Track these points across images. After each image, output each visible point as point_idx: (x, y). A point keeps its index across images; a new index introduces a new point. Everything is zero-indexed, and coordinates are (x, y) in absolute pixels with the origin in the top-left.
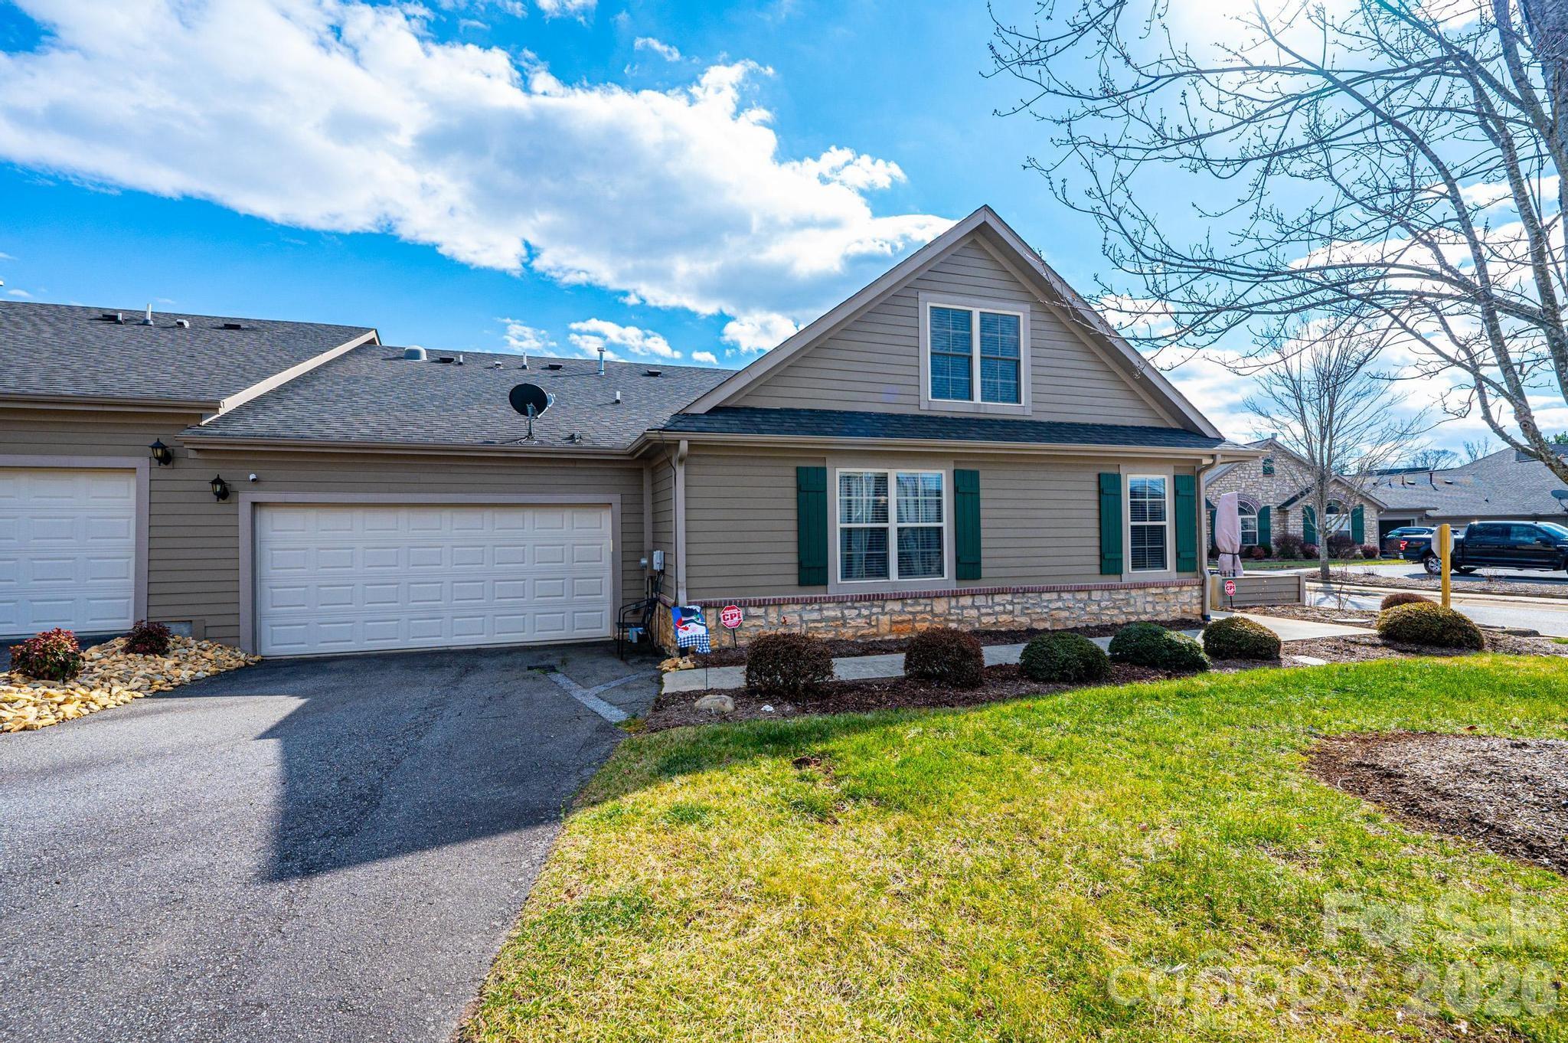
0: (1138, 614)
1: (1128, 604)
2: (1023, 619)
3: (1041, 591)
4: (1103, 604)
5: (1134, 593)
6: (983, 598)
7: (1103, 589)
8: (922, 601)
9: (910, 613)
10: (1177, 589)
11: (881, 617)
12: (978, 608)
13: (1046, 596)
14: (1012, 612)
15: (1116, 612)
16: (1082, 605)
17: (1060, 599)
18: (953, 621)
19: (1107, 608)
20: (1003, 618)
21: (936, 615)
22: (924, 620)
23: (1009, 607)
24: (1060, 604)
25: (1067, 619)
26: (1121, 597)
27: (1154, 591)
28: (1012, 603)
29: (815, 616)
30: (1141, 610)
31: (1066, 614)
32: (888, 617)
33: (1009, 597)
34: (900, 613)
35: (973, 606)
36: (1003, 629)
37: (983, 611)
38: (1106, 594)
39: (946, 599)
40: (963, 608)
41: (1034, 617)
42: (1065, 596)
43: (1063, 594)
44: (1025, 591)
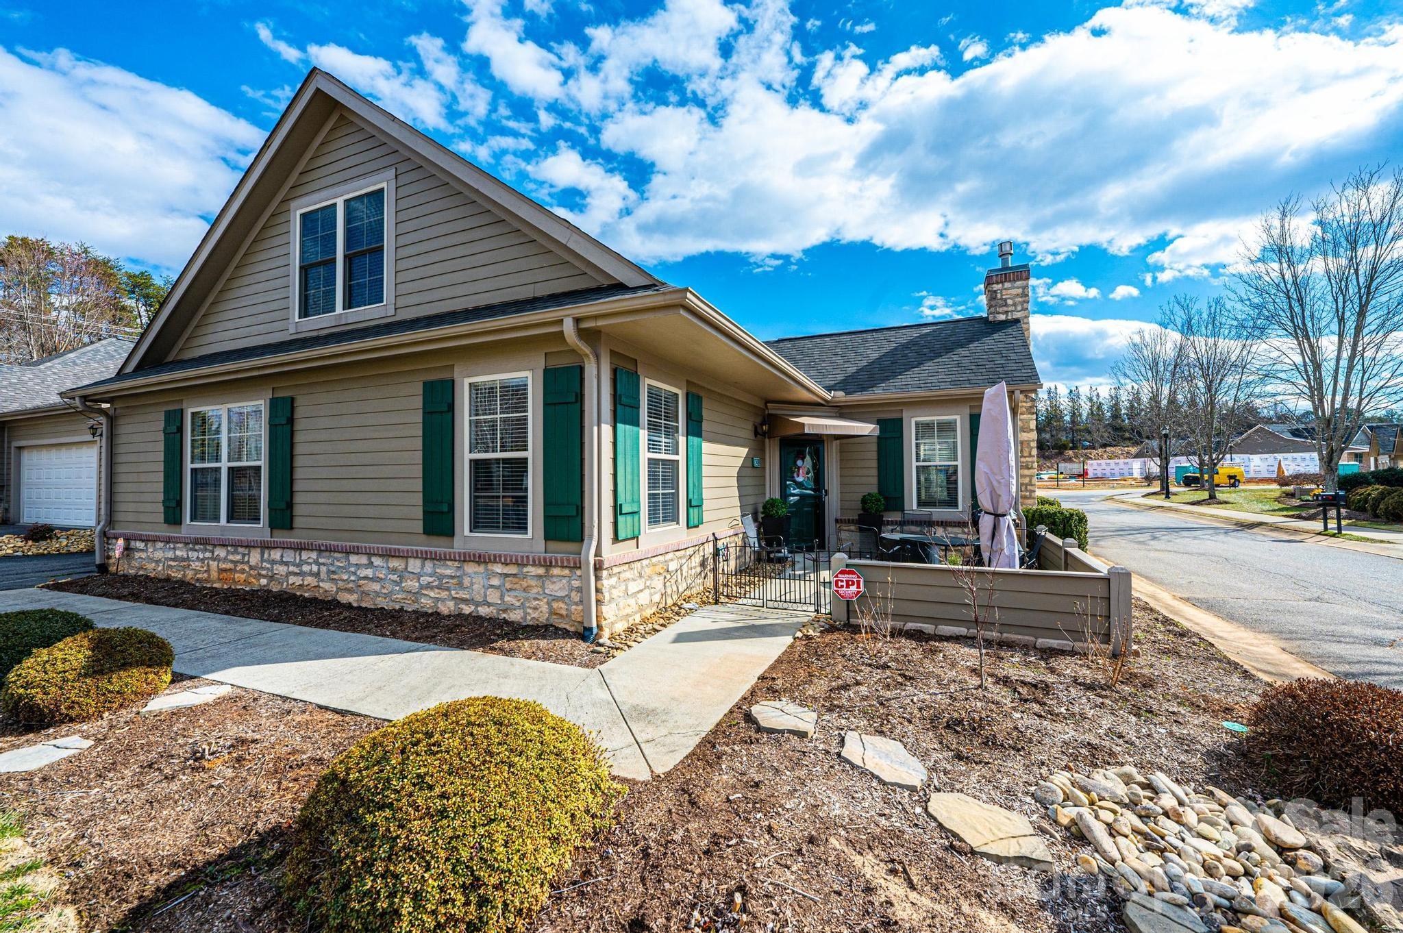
0: (477, 604)
1: (460, 585)
2: (326, 586)
3: (348, 552)
4: (425, 580)
5: (470, 568)
6: (291, 553)
7: (425, 557)
8: (240, 550)
9: (232, 561)
10: (541, 571)
11: (211, 562)
12: (287, 564)
13: (354, 559)
14: (317, 575)
15: (444, 594)
16: (395, 577)
17: (370, 565)
18: (264, 576)
19: (429, 586)
20: (309, 580)
21: (251, 568)
22: (243, 572)
23: (315, 568)
24: (369, 572)
25: (377, 594)
26: (448, 572)
27: (498, 568)
28: (316, 562)
29: (170, 554)
30: (479, 598)
31: (376, 587)
32: (216, 563)
33: (314, 555)
34: (225, 560)
35: (282, 563)
36: (306, 595)
37: (292, 568)
38: (429, 565)
39: (259, 550)
40: (273, 562)
41: (340, 584)
42: (377, 561)
43: (373, 559)
44: (330, 550)
